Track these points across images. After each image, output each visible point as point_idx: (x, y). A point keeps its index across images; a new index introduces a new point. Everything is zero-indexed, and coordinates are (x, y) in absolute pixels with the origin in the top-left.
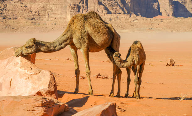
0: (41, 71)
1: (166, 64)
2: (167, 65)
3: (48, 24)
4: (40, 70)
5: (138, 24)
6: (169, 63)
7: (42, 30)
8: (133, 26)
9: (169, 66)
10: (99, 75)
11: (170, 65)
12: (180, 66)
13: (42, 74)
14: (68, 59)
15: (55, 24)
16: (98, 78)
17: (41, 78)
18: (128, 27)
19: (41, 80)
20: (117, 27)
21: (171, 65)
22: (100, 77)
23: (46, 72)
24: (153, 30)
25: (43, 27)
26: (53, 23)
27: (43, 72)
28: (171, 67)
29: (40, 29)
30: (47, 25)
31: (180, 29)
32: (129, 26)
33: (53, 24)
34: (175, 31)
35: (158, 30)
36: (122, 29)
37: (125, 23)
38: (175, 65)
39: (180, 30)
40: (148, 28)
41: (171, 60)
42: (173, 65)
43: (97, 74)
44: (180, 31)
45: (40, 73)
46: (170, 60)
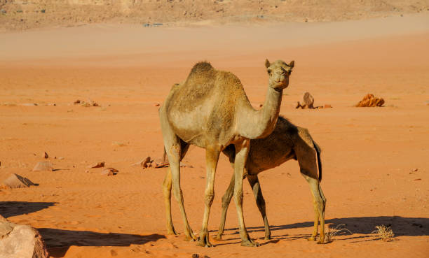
0: (13, 228)
1: (296, 105)
2: (297, 107)
3: (27, 12)
4: (12, 225)
5: (232, 7)
6: (302, 103)
7: (13, 25)
8: (221, 12)
9: (303, 107)
10: (148, 160)
11: (305, 106)
12: (326, 106)
13: (16, 236)
14: (78, 102)
15: (43, 11)
16: (146, 166)
17: (12, 248)
18: (211, 14)
19: (13, 252)
20: (186, 14)
21: (307, 106)
22: (151, 166)
23: (26, 232)
24: (267, 20)
25: (14, 19)
26: (37, 9)
27: (19, 231)
28: (307, 110)
29: (8, 23)
30: (25, 13)
31: (324, 15)
32: (212, 11)
33: (37, 12)
34: (312, 21)
35: (276, 19)
36: (197, 20)
37: (203, 6)
38: (314, 106)
39: (323, 18)
40: (254, 16)
41: (306, 94)
42: (311, 106)
43: (144, 160)
44: (324, 20)
45: (10, 236)
46: (303, 95)
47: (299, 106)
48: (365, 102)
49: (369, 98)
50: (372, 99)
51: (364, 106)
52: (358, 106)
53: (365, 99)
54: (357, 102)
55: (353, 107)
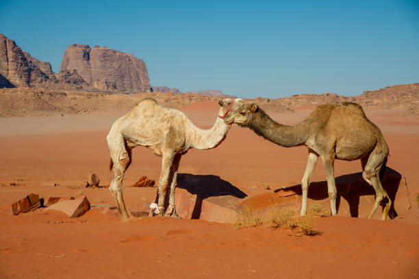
47: (88, 185)
48: (140, 183)
49: (144, 179)
50: (146, 180)
51: (140, 186)
52: (135, 186)
53: (140, 180)
54: (134, 183)
55: (131, 186)
